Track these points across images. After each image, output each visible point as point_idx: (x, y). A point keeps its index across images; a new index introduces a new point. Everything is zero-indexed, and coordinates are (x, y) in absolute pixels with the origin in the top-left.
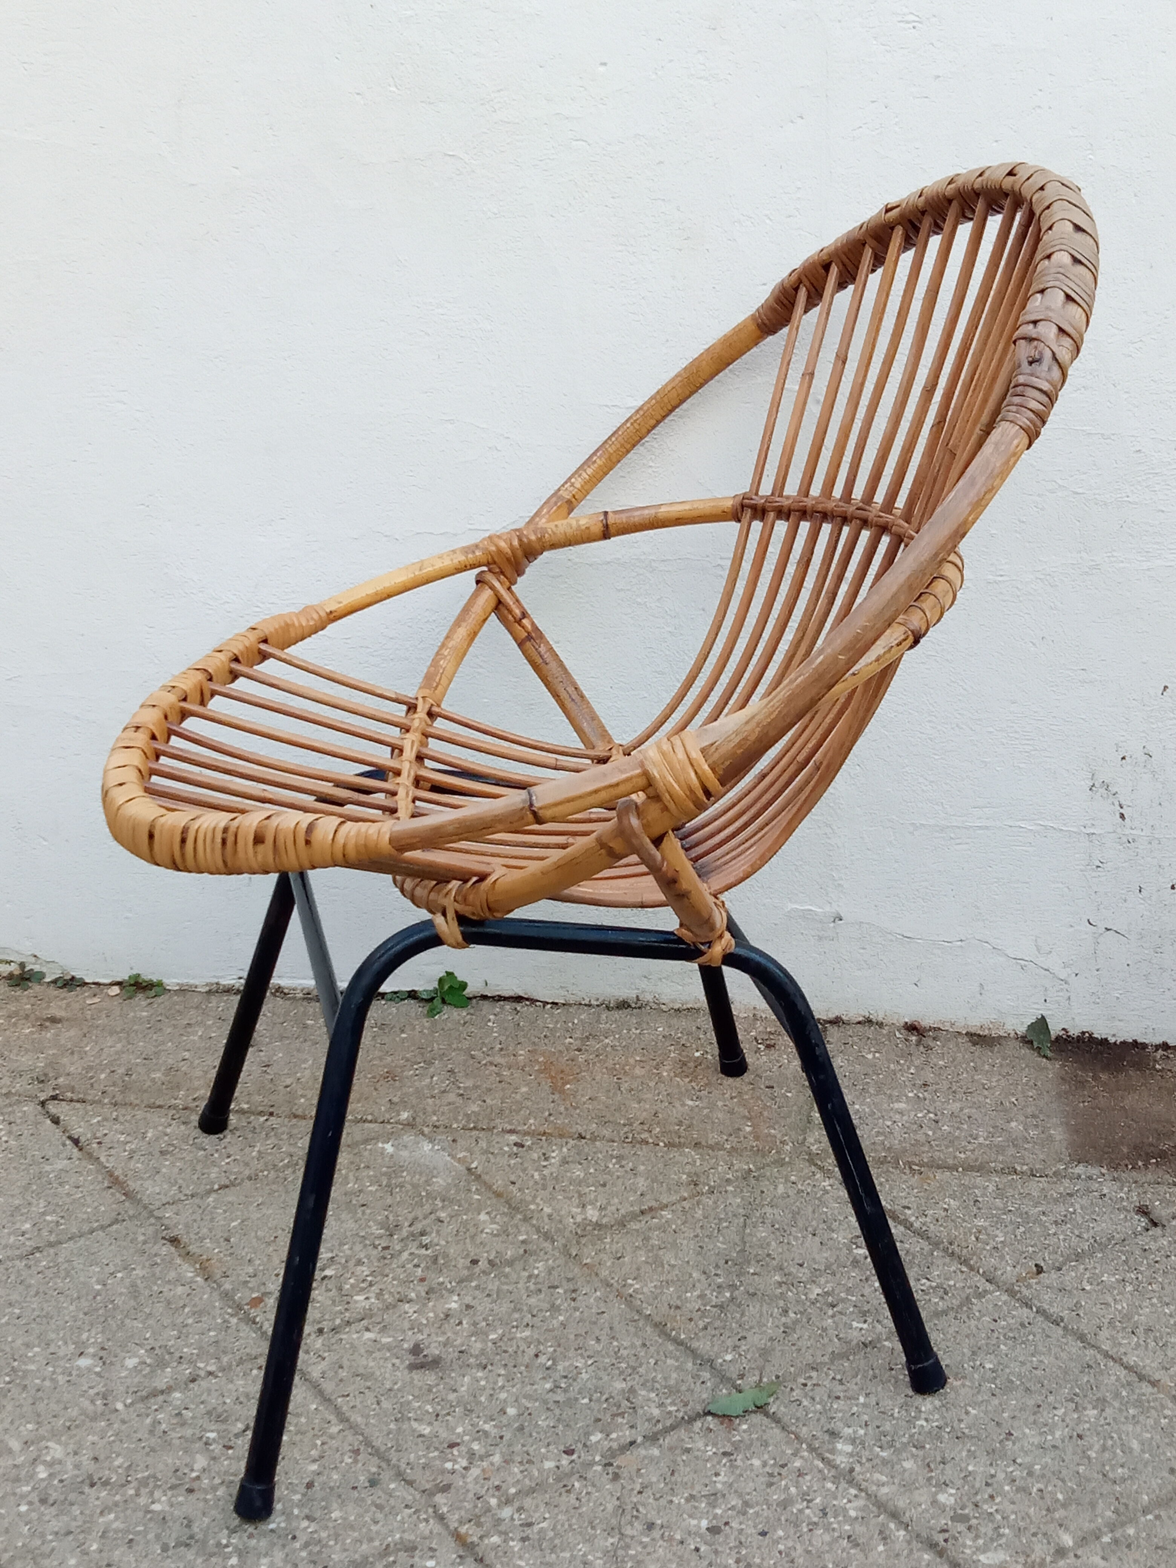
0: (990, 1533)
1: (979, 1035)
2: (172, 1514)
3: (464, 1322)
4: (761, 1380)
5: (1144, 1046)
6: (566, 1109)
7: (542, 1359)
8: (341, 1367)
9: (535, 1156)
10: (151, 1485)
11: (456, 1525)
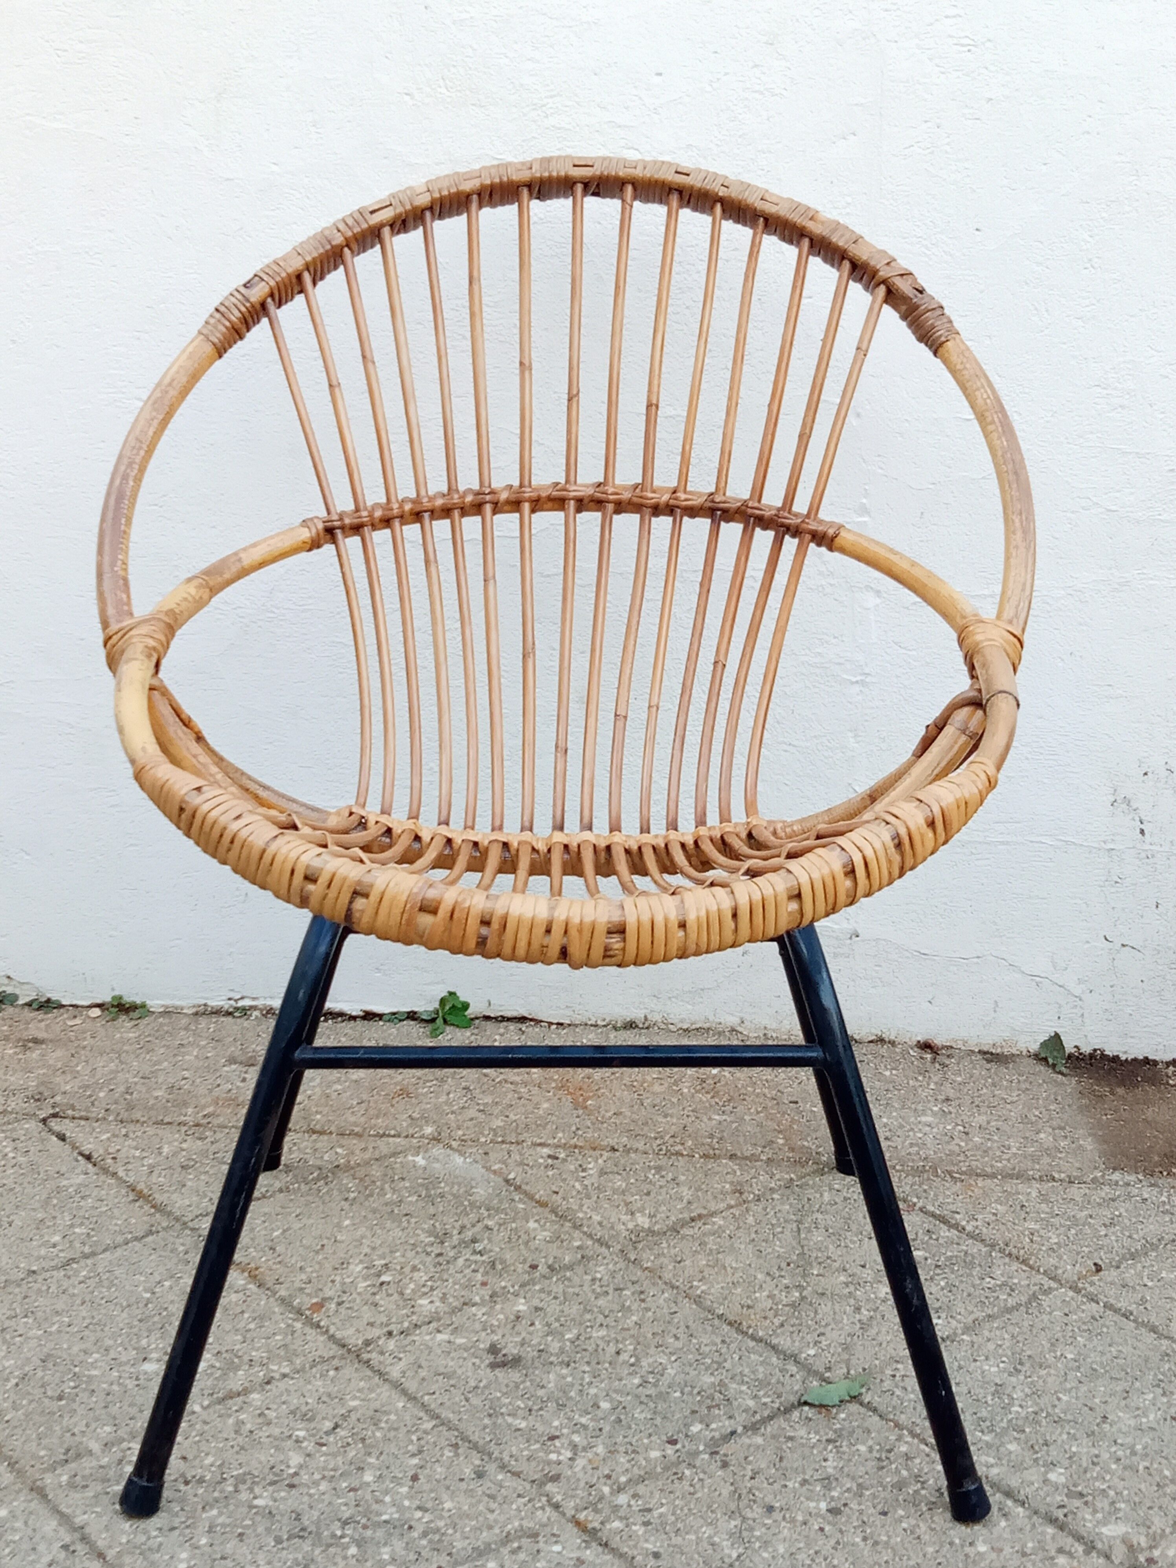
0: (1107, 1508)
1: (992, 1054)
2: (278, 1508)
3: (537, 1323)
4: (848, 1373)
5: (1155, 1063)
6: (593, 1124)
7: (624, 1357)
8: (420, 1367)
9: (572, 1167)
10: (249, 1482)
11: (573, 1512)
